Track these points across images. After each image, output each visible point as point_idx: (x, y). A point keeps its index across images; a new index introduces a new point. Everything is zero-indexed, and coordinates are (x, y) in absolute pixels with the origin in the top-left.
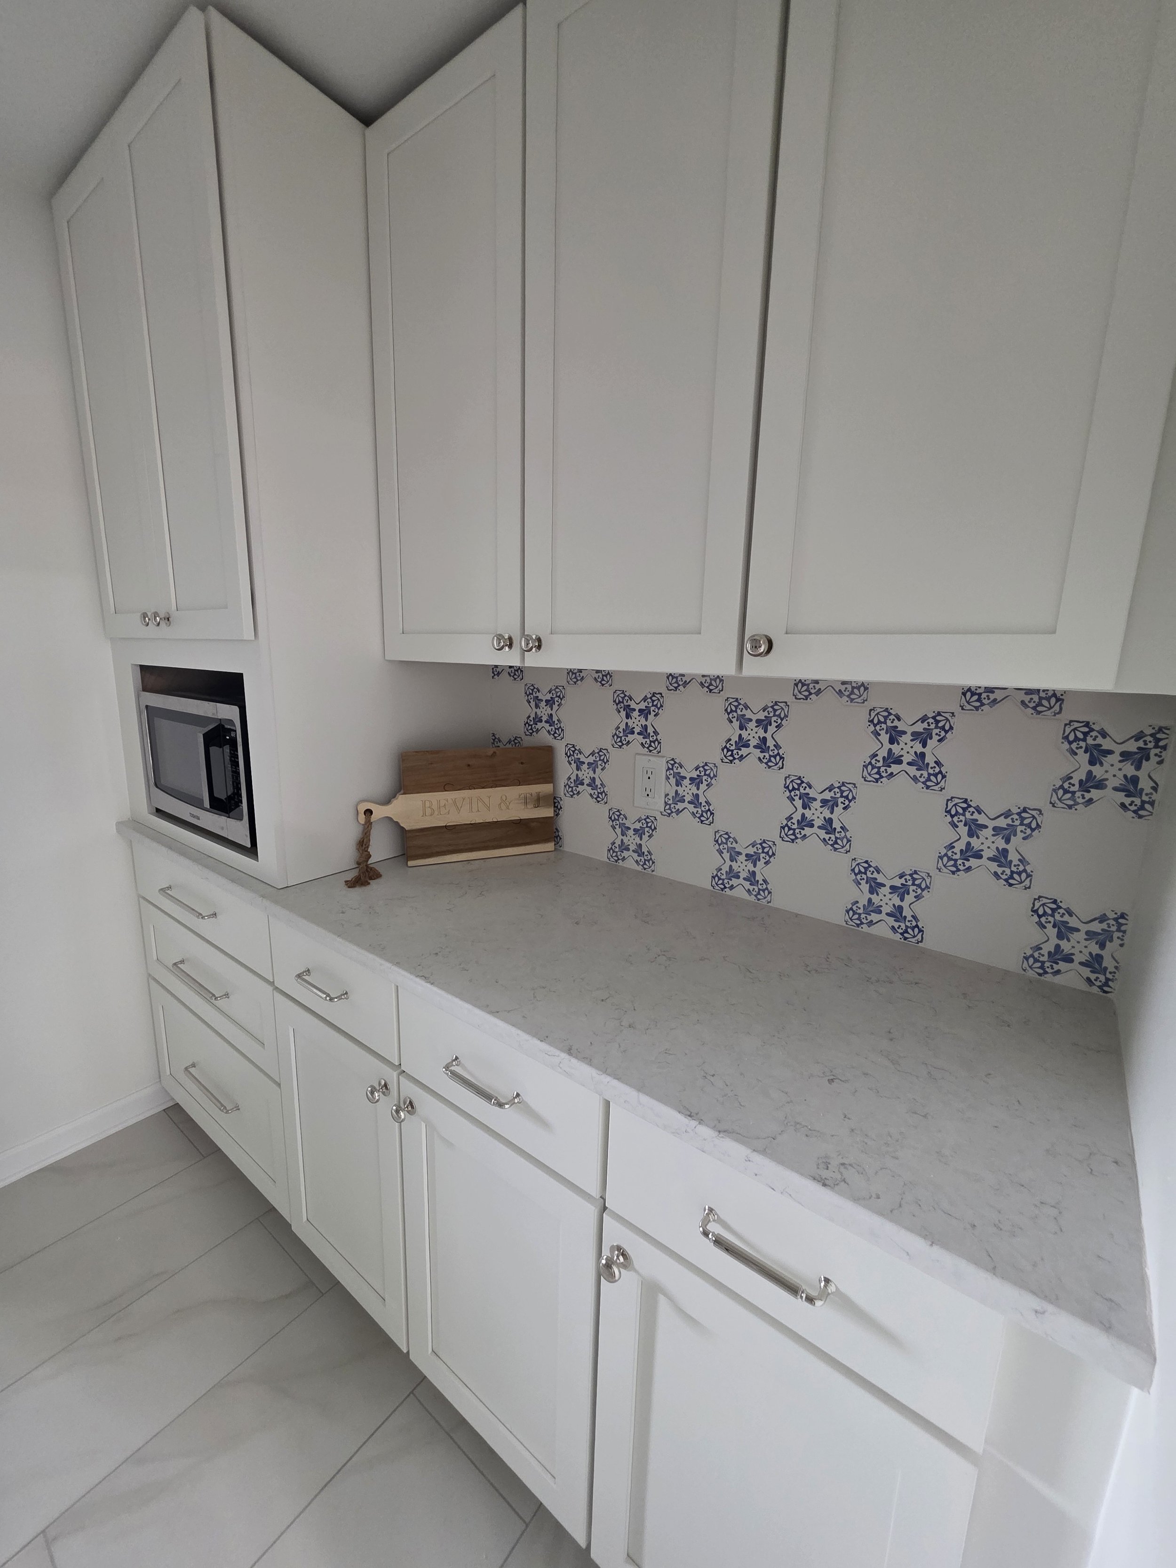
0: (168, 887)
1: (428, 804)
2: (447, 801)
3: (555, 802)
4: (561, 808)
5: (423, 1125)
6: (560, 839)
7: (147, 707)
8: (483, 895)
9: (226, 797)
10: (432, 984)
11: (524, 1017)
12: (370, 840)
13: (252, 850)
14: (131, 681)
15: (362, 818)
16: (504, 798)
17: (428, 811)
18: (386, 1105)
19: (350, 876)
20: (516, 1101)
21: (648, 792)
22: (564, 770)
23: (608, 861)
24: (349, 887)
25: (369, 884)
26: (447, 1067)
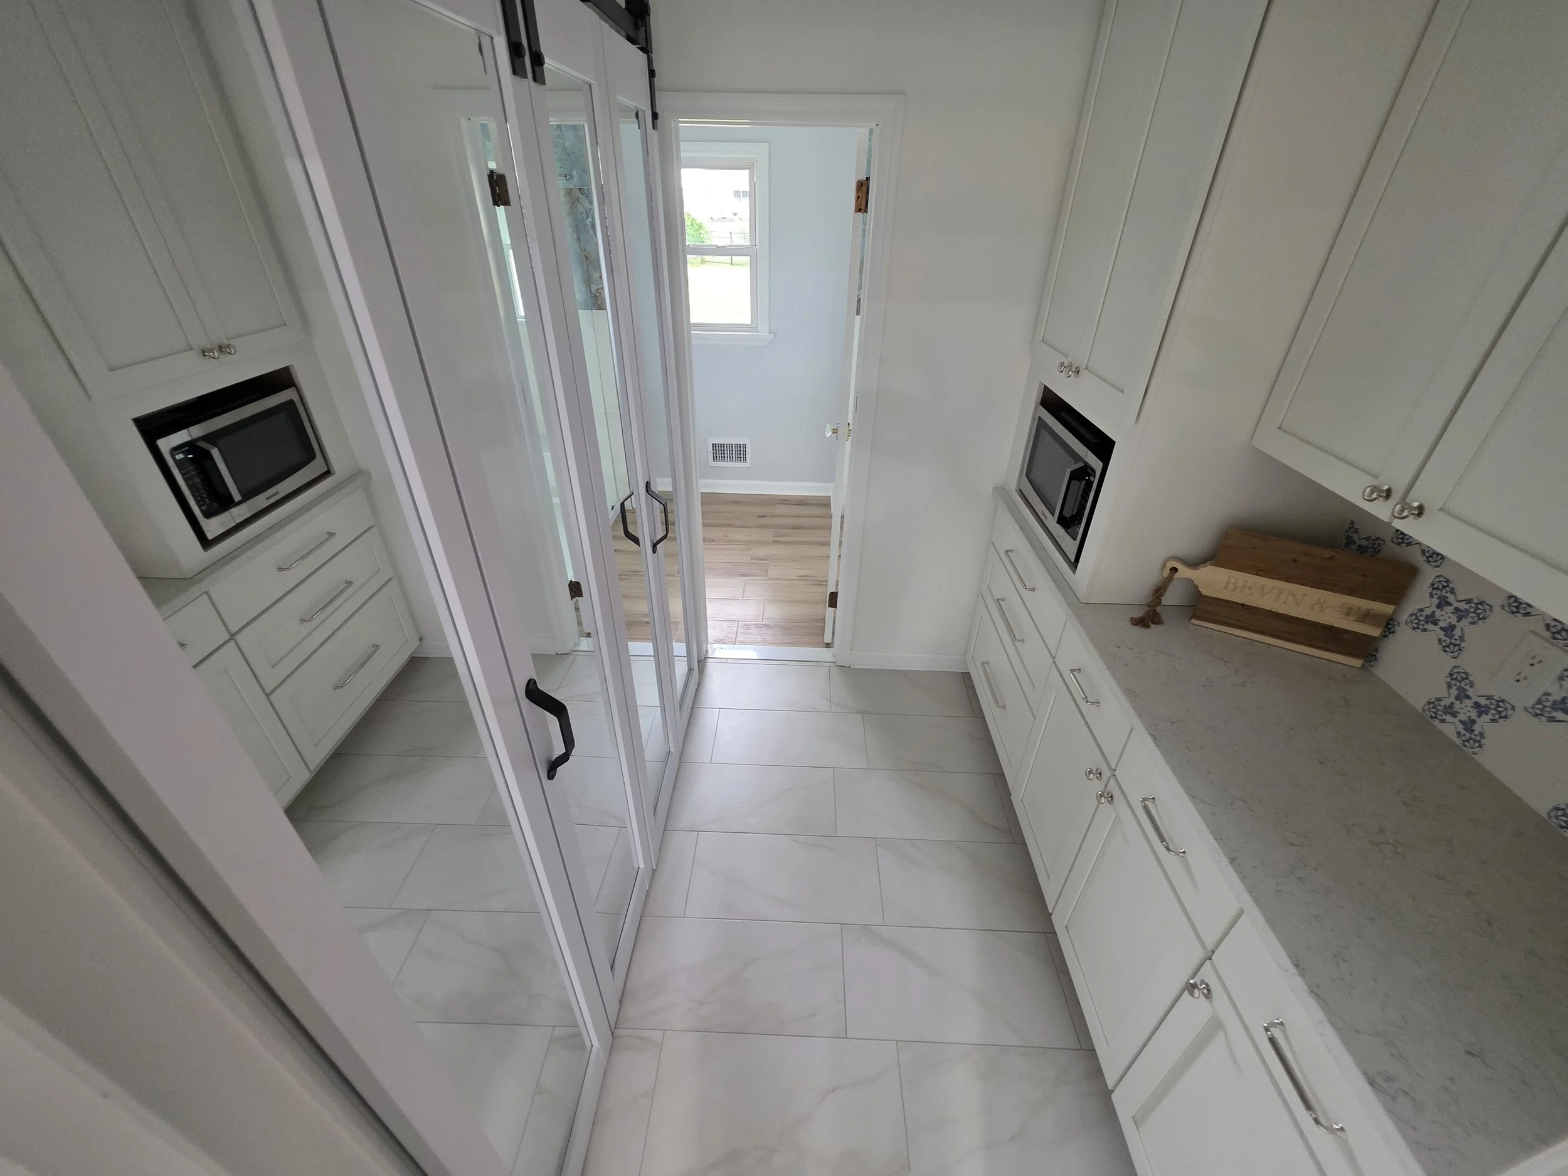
0: (1011, 551)
1: (1233, 580)
2: (1255, 585)
3: (1389, 625)
4: (1394, 632)
5: (1114, 815)
6: (1376, 660)
7: (1039, 417)
8: (1244, 685)
9: (1070, 515)
10: (1157, 746)
11: (1213, 814)
12: (1166, 591)
13: (1074, 564)
14: (1035, 396)
15: (1166, 573)
16: (1322, 601)
17: (1231, 586)
18: (1097, 786)
19: (1138, 613)
20: (1181, 855)
21: (1521, 677)
22: (1420, 598)
23: (1422, 713)
24: (1132, 624)
25: (1150, 627)
26: (1144, 800)
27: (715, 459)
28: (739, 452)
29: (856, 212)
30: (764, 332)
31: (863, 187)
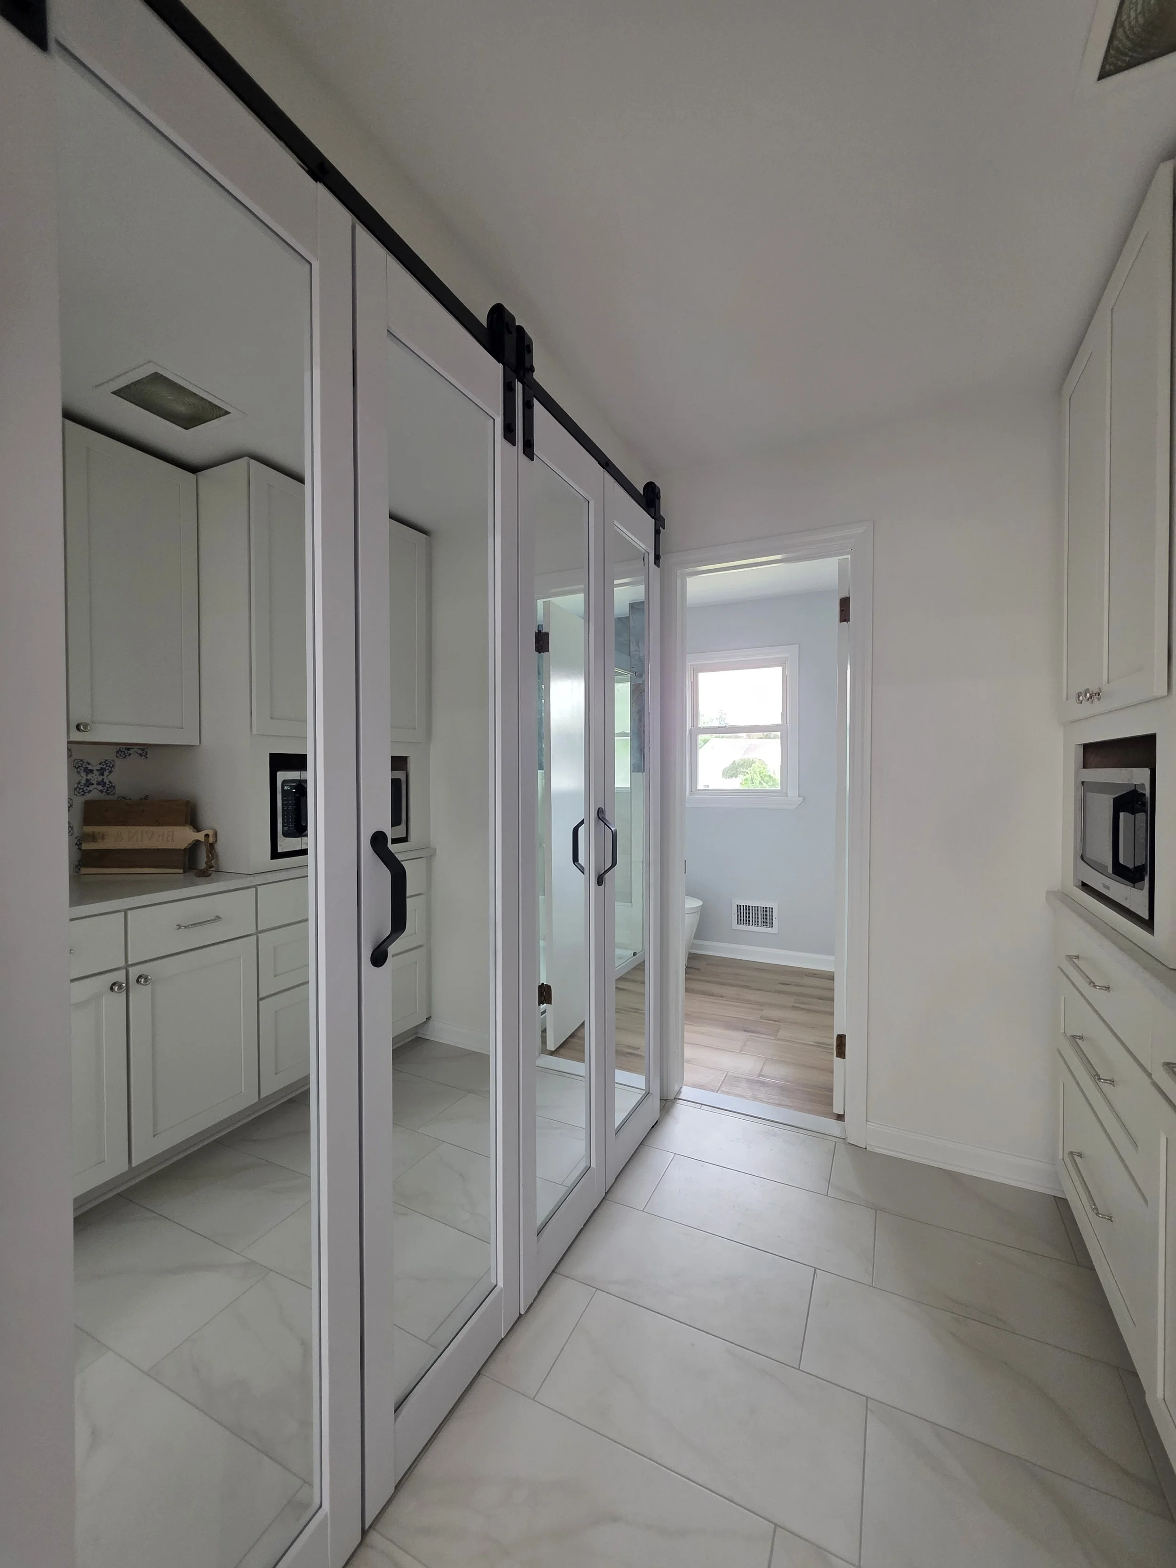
0: (1075, 956)
7: (1082, 783)
9: (1134, 866)
13: (1148, 924)
14: (1075, 756)
27: (739, 922)
28: (765, 917)
29: (840, 622)
30: (793, 793)
31: (845, 603)
